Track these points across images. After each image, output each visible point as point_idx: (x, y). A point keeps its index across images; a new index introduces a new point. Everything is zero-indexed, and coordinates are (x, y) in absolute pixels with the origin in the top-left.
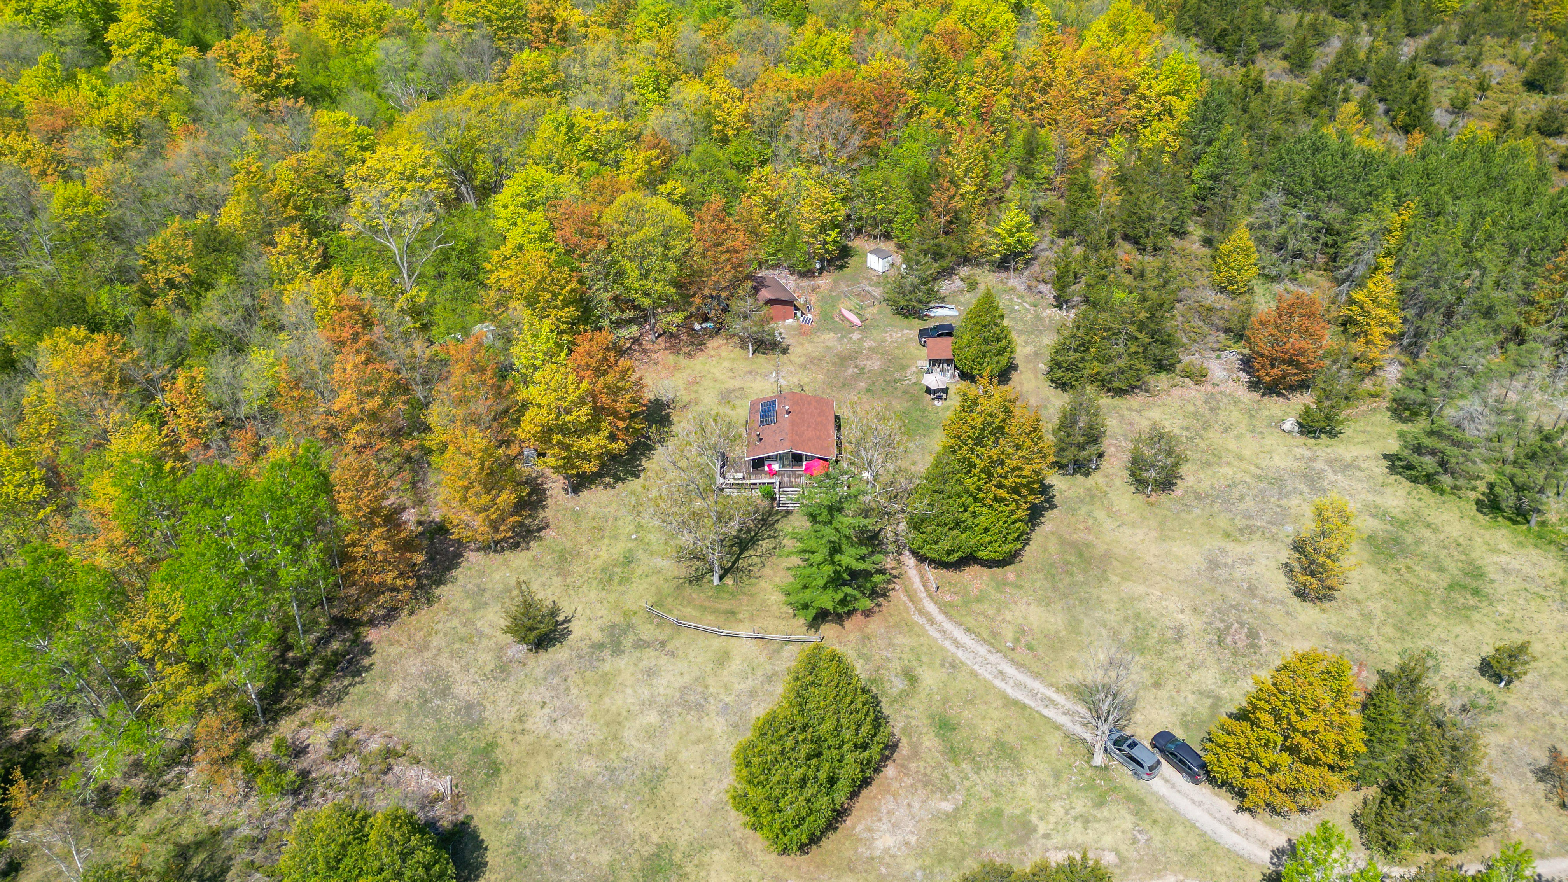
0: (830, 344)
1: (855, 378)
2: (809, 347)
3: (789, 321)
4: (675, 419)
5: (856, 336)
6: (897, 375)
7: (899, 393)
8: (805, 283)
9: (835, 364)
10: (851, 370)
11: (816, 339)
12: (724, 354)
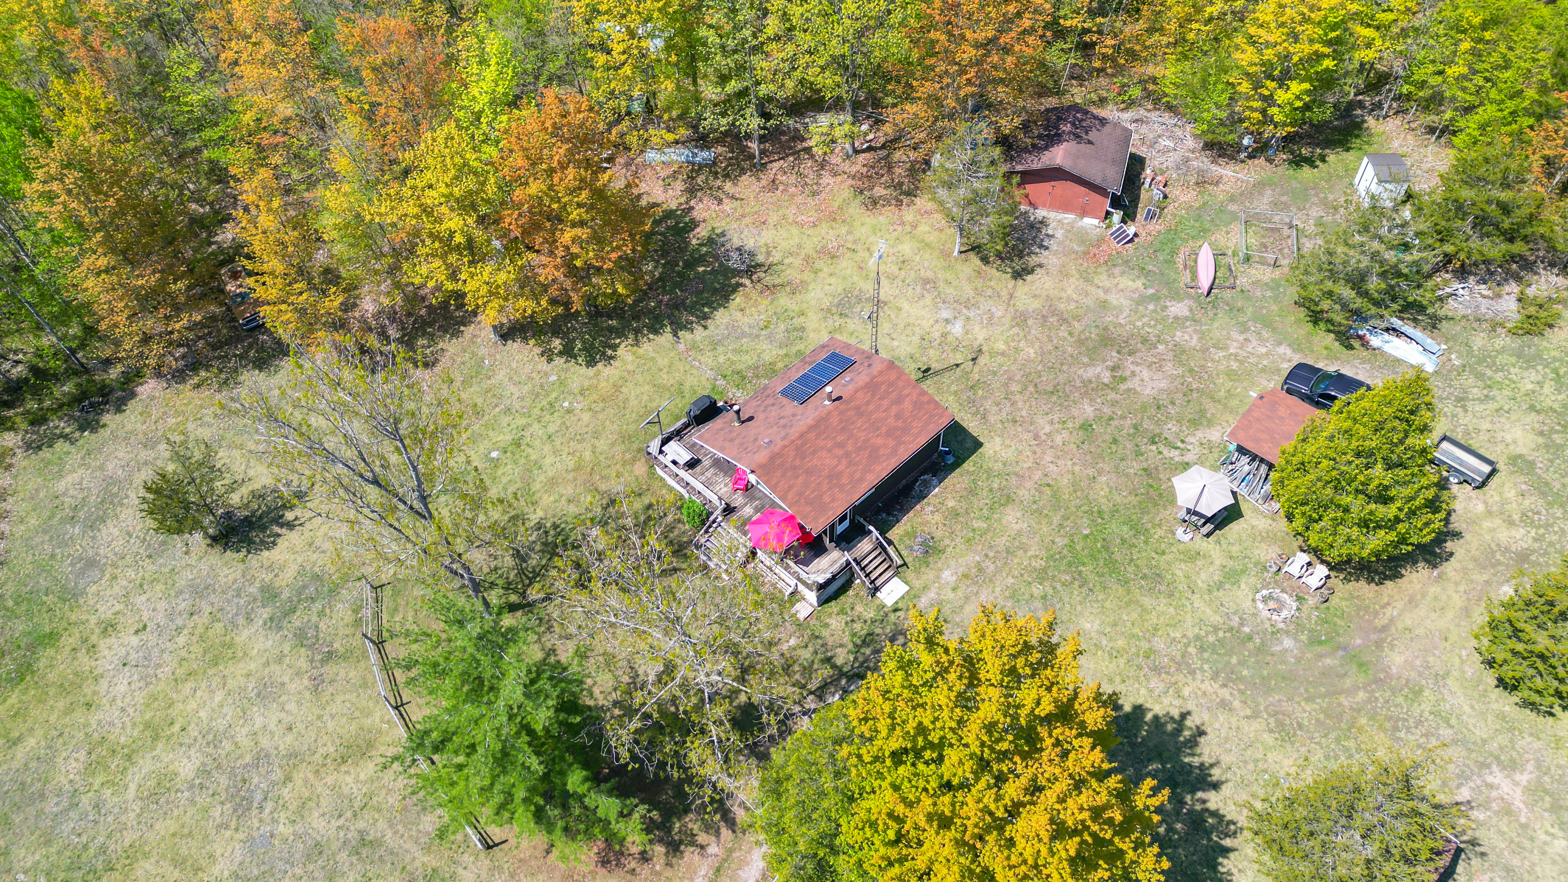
0: (1114, 299)
1: (1090, 389)
2: (1072, 287)
3: (1090, 222)
4: (738, 299)
5: (1178, 309)
6: (1171, 429)
7: (1134, 467)
8: (1203, 162)
9: (1081, 342)
10: (1100, 372)
11: (1102, 279)
12: (923, 228)
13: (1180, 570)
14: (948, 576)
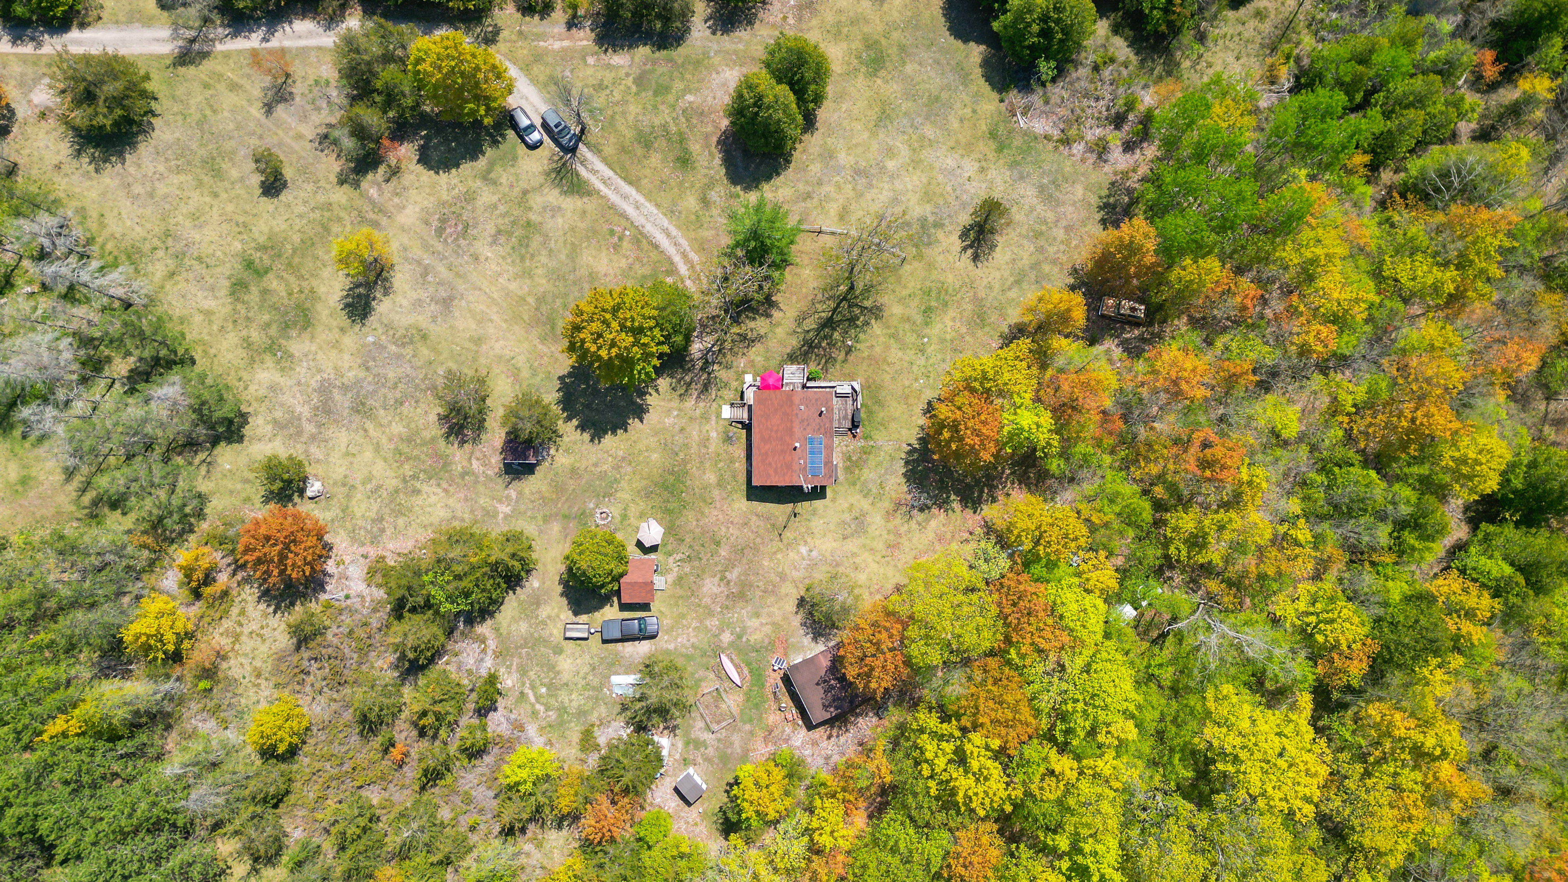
0: (756, 622)
1: (730, 563)
2: (776, 614)
5: (726, 637)
9: (751, 585)
11: (770, 630)
12: (865, 595)
13: (642, 505)
14: (714, 434)
